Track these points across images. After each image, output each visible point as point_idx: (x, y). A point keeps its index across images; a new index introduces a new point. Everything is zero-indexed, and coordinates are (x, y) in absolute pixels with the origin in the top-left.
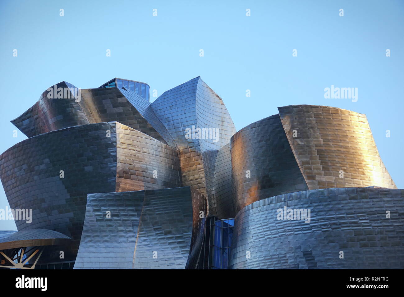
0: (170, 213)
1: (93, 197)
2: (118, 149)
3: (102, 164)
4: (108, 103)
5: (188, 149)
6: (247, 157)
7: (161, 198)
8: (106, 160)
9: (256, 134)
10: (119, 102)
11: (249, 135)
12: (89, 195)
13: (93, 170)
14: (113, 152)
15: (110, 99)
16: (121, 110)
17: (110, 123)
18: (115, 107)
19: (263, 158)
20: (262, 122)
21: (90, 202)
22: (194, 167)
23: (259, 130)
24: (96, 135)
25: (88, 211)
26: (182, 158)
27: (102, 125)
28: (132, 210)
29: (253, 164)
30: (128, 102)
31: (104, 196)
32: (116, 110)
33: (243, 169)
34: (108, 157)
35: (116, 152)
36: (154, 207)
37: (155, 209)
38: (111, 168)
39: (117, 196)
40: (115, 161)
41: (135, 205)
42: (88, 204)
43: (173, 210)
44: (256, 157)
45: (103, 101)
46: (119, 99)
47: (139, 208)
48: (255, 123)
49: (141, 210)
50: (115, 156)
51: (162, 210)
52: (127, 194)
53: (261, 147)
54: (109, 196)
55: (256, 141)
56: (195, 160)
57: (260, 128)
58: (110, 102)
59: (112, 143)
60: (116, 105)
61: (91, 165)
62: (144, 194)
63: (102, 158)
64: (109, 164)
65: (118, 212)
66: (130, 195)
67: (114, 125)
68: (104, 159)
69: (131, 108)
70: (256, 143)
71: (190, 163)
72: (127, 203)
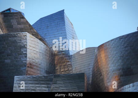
0: (70, 89)
1: (18, 78)
2: (28, 49)
3: (17, 58)
4: (14, 22)
5: (60, 53)
6: (116, 57)
7: (64, 80)
8: (20, 56)
9: (123, 42)
10: (21, 21)
11: (118, 43)
12: (15, 77)
13: (11, 62)
14: (25, 51)
15: (16, 20)
16: (22, 26)
17: (23, 33)
18: (19, 24)
19: (127, 57)
20: (128, 35)
21: (16, 81)
22: (64, 64)
23: (126, 40)
24: (14, 40)
25: (15, 87)
26: (56, 58)
27: (18, 34)
28: (45, 87)
29: (120, 61)
30: (27, 22)
31: (26, 77)
32: (19, 26)
33: (112, 64)
34: (21, 54)
35: (26, 51)
36: (59, 85)
37: (59, 87)
38: (23, 61)
39: (35, 78)
40: (26, 57)
41: (46, 84)
42: (15, 82)
43: (72, 87)
44: (123, 56)
45: (11, 20)
46: (22, 19)
47: (49, 86)
48: (123, 36)
49: (51, 87)
50: (26, 54)
51: (64, 87)
52: (42, 77)
53: (127, 51)
54: (29, 78)
55: (123, 47)
56: (65, 59)
57: (126, 39)
58: (16, 21)
59: (24, 46)
60: (19, 23)
61: (9, 59)
62: (53, 77)
63: (17, 54)
64: (22, 58)
65: (35, 88)
66: (43, 77)
67: (26, 34)
68: (19, 55)
69: (29, 26)
70: (123, 48)
71: (62, 61)
72: (42, 82)
